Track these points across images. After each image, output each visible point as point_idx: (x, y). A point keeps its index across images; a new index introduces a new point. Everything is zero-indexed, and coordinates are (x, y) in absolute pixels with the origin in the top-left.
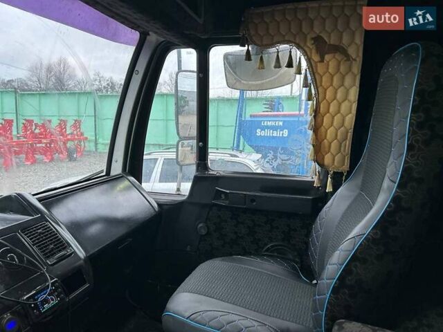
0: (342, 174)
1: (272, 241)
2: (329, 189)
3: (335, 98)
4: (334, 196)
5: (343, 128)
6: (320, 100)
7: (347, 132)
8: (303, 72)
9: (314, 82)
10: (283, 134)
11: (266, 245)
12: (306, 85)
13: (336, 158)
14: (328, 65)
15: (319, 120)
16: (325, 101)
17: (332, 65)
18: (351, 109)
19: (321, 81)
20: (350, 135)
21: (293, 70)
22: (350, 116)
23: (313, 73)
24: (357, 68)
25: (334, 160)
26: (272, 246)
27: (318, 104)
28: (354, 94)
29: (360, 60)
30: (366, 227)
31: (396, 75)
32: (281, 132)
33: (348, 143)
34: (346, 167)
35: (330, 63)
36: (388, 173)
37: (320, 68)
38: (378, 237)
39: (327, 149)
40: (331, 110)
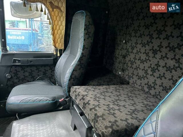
0: (62, 50)
1: (39, 76)
2: (58, 55)
3: (58, 24)
4: (61, 57)
5: (61, 35)
6: (54, 25)
7: (63, 36)
8: (47, 14)
9: (51, 18)
10: (22, 38)
11: (37, 78)
12: (48, 19)
13: (60, 44)
14: (55, 13)
15: (54, 31)
16: (55, 25)
17: (56, 13)
18: (63, 29)
19: (53, 18)
20: (63, 37)
21: (43, 13)
22: (63, 30)
23: (51, 15)
24: (64, 15)
25: (59, 45)
26: (39, 78)
27: (53, 26)
28: (64, 24)
29: (65, 12)
30: (75, 62)
31: (79, 19)
32: (21, 37)
33: (63, 39)
34: (63, 48)
35: (56, 12)
36: (79, 47)
37: (53, 13)
38: (79, 64)
39: (57, 42)
40: (57, 28)
